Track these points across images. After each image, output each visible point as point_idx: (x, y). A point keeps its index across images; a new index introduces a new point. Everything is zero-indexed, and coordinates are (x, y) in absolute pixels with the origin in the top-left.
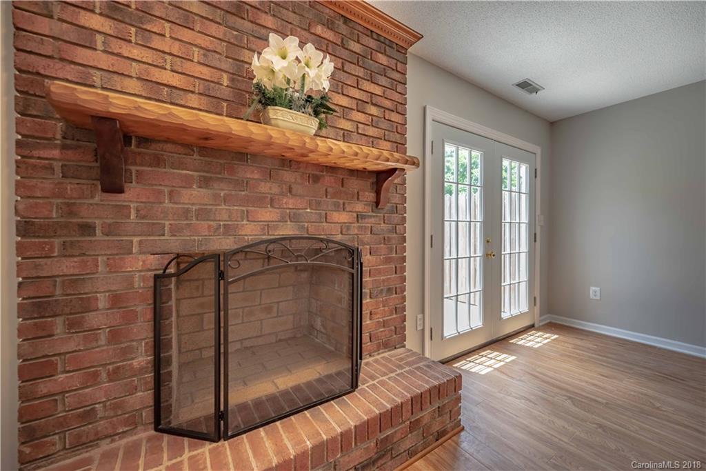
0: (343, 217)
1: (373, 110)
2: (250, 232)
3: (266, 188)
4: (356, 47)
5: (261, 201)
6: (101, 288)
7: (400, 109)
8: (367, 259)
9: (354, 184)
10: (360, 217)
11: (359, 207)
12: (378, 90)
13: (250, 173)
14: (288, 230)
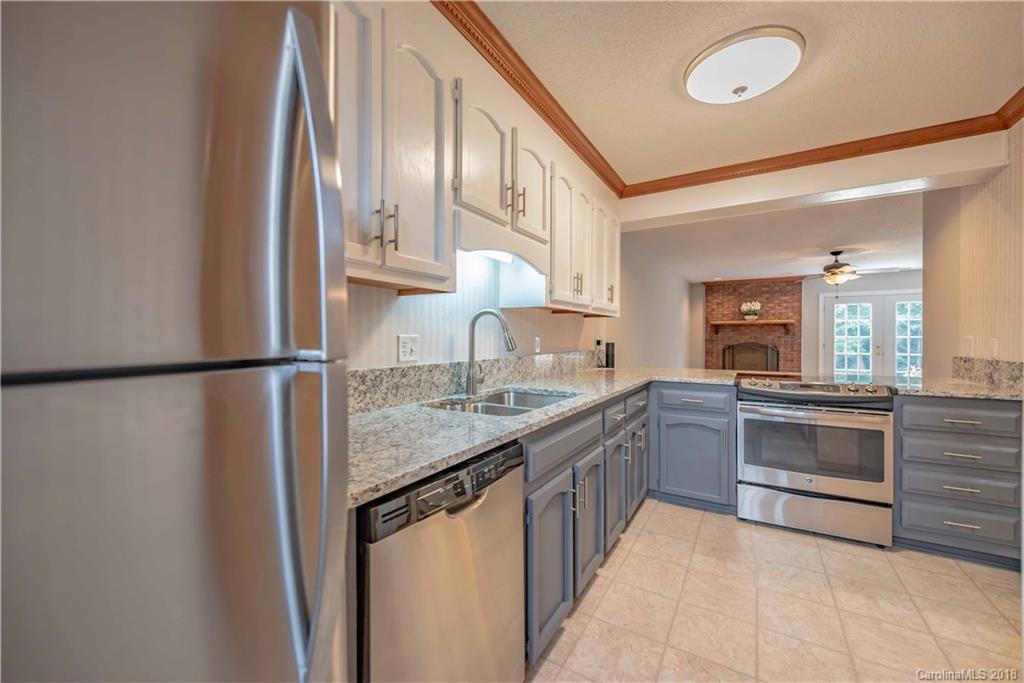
0: (771, 337)
1: (785, 305)
2: (742, 341)
3: (747, 331)
4: (777, 288)
5: (745, 334)
6: (715, 350)
7: (800, 301)
8: (781, 350)
9: (776, 328)
10: (779, 337)
11: (778, 334)
12: (786, 298)
13: (743, 328)
14: (753, 340)
